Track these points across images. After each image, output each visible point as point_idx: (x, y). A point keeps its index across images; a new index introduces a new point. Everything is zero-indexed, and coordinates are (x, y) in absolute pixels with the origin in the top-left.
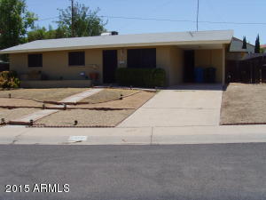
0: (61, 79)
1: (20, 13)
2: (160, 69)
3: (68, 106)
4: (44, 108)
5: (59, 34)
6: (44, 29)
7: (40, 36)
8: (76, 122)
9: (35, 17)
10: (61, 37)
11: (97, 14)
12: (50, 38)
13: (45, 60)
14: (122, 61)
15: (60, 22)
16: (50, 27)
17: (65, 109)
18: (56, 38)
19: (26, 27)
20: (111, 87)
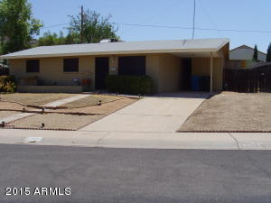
0: (55, 84)
1: (25, 20)
2: (148, 77)
3: (46, 110)
4: (24, 111)
5: (69, 41)
6: (55, 35)
7: (49, 41)
8: (43, 125)
9: (40, 24)
10: (70, 43)
11: (109, 21)
12: (59, 44)
13: (42, 66)
14: (113, 68)
15: (70, 29)
16: (61, 33)
17: (42, 113)
18: (66, 44)
19: (31, 33)
20: (99, 94)
